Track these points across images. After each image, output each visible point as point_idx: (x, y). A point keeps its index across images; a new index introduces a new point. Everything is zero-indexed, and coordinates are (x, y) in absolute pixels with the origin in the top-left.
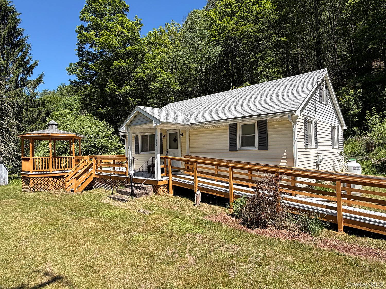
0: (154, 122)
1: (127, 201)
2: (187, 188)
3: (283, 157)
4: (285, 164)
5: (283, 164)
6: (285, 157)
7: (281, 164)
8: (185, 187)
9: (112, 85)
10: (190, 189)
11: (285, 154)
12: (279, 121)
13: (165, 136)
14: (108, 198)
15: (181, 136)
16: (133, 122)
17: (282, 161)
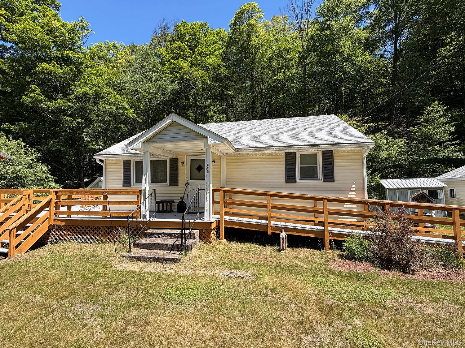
0: (209, 139)
1: (180, 260)
2: (253, 229)
3: (352, 189)
4: (354, 196)
5: (352, 196)
6: (354, 189)
7: (349, 196)
8: (248, 228)
9: (36, 94)
10: (258, 230)
11: (353, 186)
12: (346, 153)
13: (183, 163)
14: (126, 260)
15: (214, 164)
16: (159, 136)
17: (350, 193)
